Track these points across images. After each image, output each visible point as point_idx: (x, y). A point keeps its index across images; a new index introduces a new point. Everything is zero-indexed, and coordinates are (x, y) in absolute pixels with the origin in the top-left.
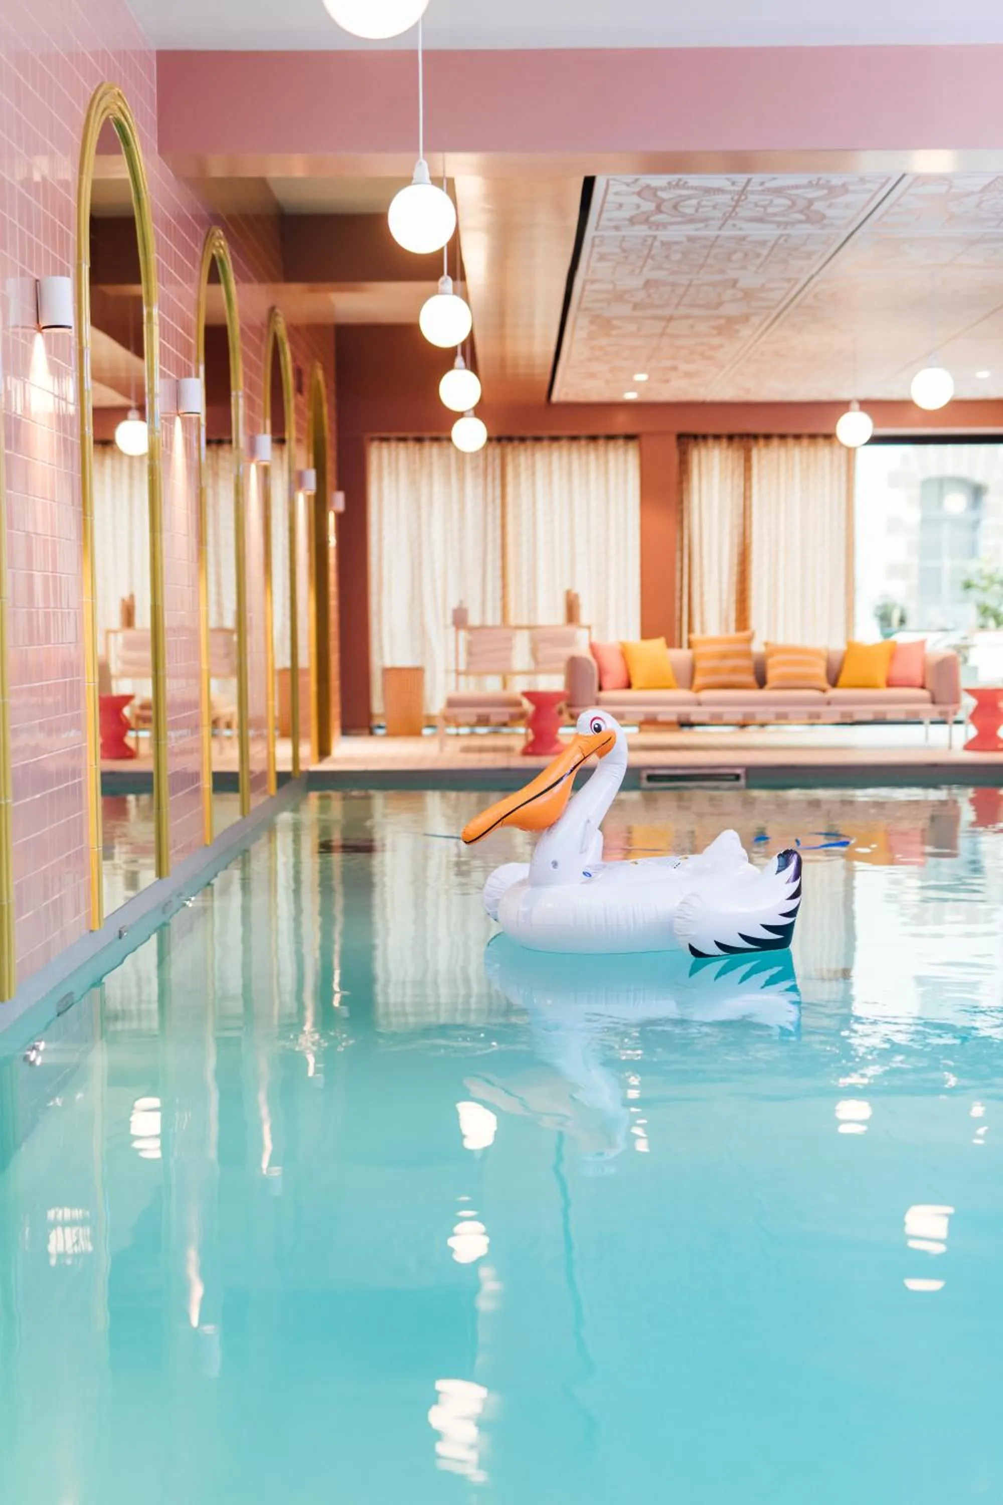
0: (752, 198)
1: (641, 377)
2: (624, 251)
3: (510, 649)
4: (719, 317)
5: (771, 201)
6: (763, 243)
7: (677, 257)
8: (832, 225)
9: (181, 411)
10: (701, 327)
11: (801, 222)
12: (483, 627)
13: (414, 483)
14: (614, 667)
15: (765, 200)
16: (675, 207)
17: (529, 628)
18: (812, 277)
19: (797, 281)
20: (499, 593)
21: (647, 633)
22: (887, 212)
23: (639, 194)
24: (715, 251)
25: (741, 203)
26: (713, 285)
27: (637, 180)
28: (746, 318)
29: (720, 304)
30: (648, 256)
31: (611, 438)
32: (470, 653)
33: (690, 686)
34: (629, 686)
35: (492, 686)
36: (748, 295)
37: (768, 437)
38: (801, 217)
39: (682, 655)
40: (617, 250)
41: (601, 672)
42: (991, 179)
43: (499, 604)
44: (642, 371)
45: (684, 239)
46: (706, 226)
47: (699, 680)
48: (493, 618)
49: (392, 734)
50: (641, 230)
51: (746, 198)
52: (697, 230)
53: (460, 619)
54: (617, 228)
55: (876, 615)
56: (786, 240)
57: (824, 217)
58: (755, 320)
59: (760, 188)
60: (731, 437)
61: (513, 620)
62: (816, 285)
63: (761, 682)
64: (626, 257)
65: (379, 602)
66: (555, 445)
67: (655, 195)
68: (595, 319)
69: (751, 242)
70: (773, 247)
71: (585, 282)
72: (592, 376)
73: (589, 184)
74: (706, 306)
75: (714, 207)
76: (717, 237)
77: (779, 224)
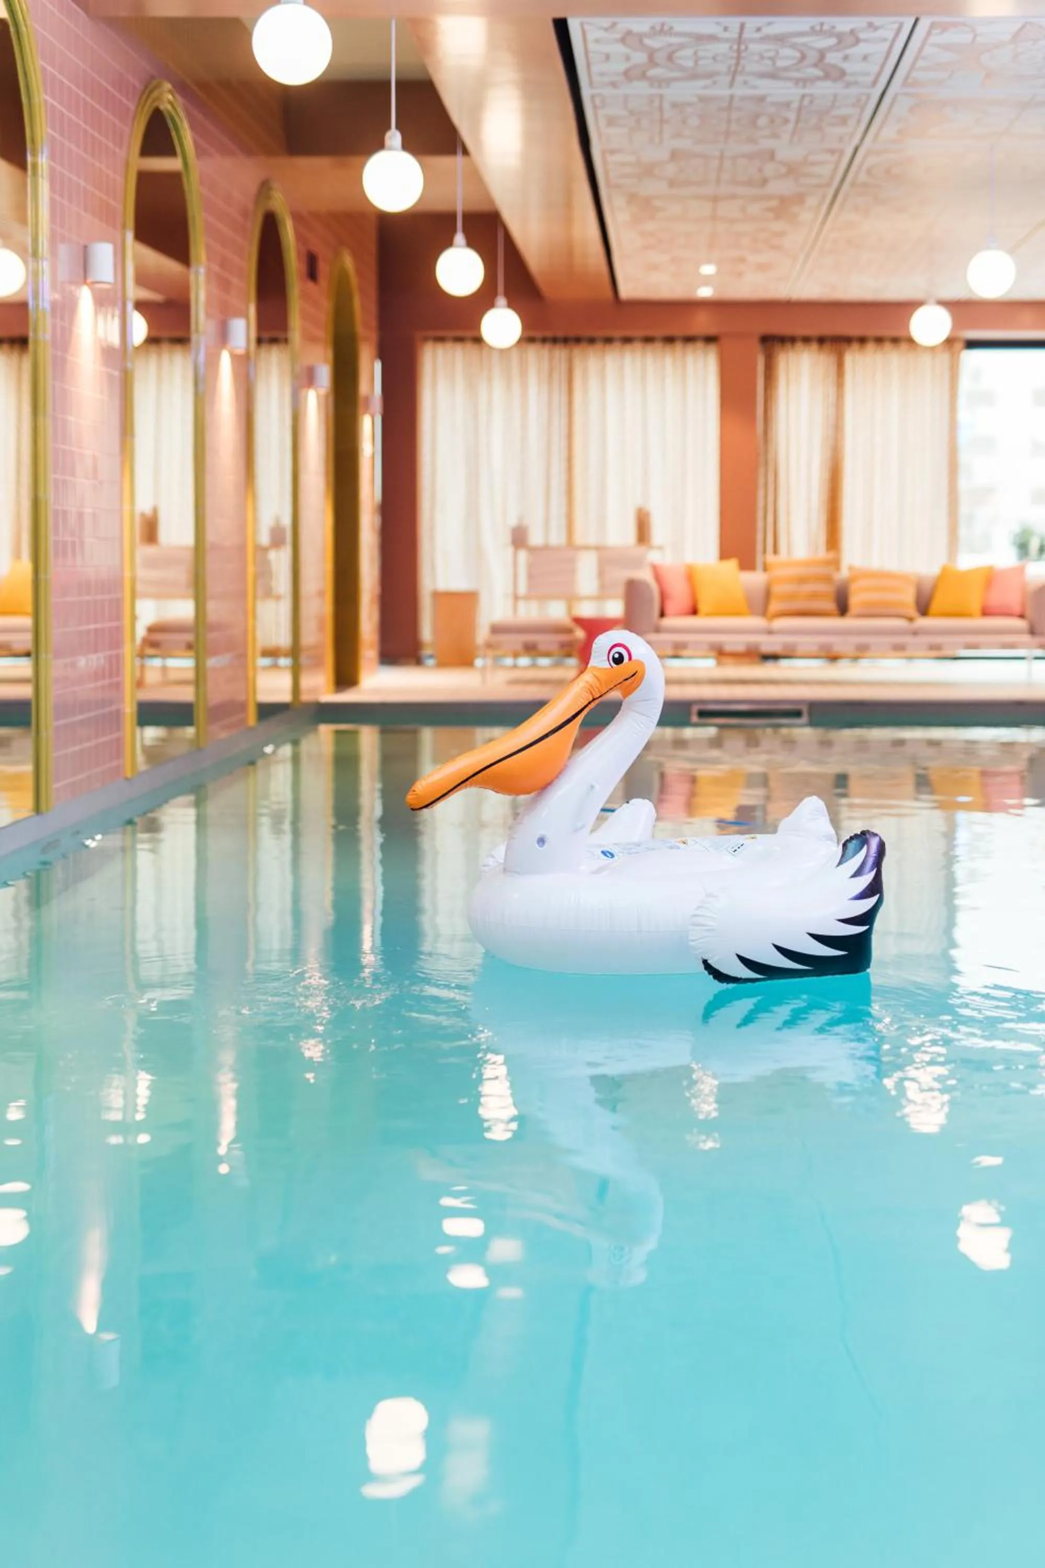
0: (753, 47)
1: (708, 270)
2: (632, 113)
3: (573, 572)
4: (769, 197)
5: (777, 52)
6: (788, 105)
7: (694, 121)
8: (856, 83)
9: (89, 280)
10: (755, 209)
11: (819, 78)
12: (546, 548)
13: (471, 387)
14: (679, 593)
15: (768, 50)
16: (670, 58)
17: (598, 548)
18: (856, 150)
19: (842, 152)
20: (563, 510)
21: (724, 555)
22: (913, 67)
23: (623, 40)
24: (734, 115)
25: (743, 54)
26: (750, 157)
27: (614, 25)
28: (800, 199)
29: (764, 182)
30: (662, 121)
31: (689, 340)
32: (531, 577)
33: (764, 613)
34: (694, 612)
35: (557, 612)
36: (792, 170)
37: (862, 340)
38: (817, 72)
39: (756, 579)
40: (625, 113)
41: (663, 597)
42: (1020, 25)
43: (563, 522)
44: (709, 262)
45: (695, 99)
46: (715, 83)
47: (774, 606)
48: (557, 538)
49: (444, 663)
50: (641, 88)
51: (746, 48)
52: (705, 87)
53: (519, 538)
54: (614, 85)
55: (1014, 543)
56: (811, 102)
57: (843, 73)
58: (812, 201)
59: (758, 35)
60: (821, 340)
61: (579, 539)
62: (865, 157)
63: (843, 609)
64: (638, 121)
65: (432, 518)
66: (628, 347)
67: (641, 41)
68: (632, 198)
69: (773, 104)
70: (800, 109)
71: (604, 153)
72: (654, 267)
73: (561, 27)
74: (749, 183)
75: (714, 58)
76: (732, 97)
77: (797, 81)
